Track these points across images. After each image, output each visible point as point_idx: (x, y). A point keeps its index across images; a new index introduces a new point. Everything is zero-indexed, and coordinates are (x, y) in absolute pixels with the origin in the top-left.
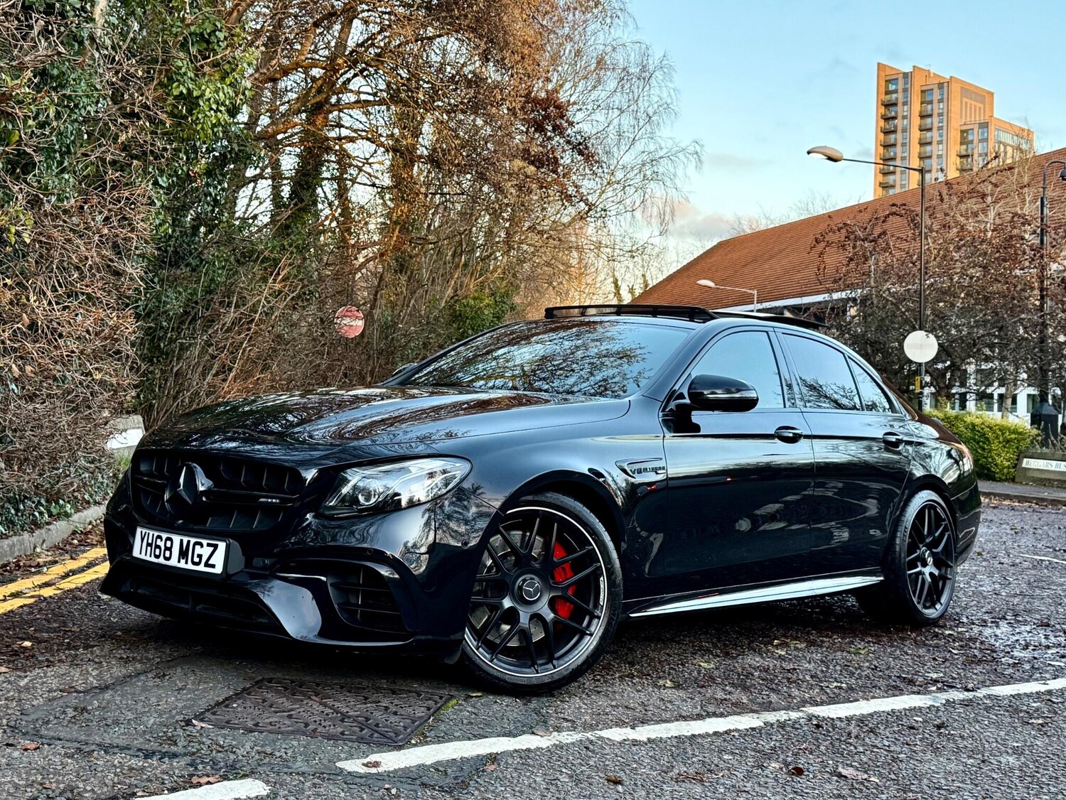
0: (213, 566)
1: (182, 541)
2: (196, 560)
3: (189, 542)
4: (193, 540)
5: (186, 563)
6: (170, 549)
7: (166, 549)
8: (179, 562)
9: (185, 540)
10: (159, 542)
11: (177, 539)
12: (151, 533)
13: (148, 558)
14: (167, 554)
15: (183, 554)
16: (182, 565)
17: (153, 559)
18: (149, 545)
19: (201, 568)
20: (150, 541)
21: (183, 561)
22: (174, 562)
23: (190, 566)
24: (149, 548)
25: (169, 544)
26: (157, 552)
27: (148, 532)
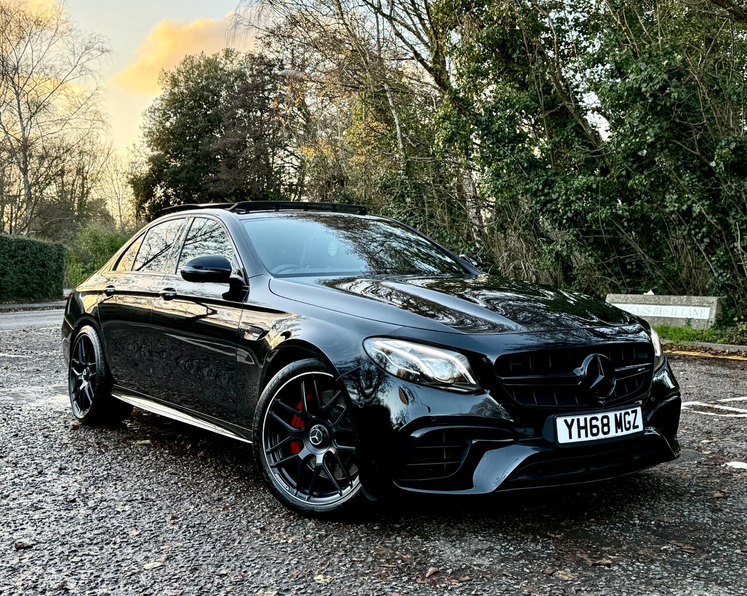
0: (637, 427)
1: (616, 415)
2: (628, 426)
3: (621, 414)
4: (623, 412)
5: (622, 431)
6: (608, 425)
7: (604, 425)
8: (617, 432)
9: (618, 413)
10: (594, 422)
11: (611, 415)
12: (582, 418)
13: (583, 438)
14: (606, 429)
15: (619, 425)
16: (620, 433)
17: (590, 438)
18: (579, 428)
19: (632, 431)
20: (582, 424)
21: (619, 430)
22: (613, 434)
23: (625, 433)
24: (583, 432)
25: (605, 421)
26: (595, 431)
27: (575, 418)
